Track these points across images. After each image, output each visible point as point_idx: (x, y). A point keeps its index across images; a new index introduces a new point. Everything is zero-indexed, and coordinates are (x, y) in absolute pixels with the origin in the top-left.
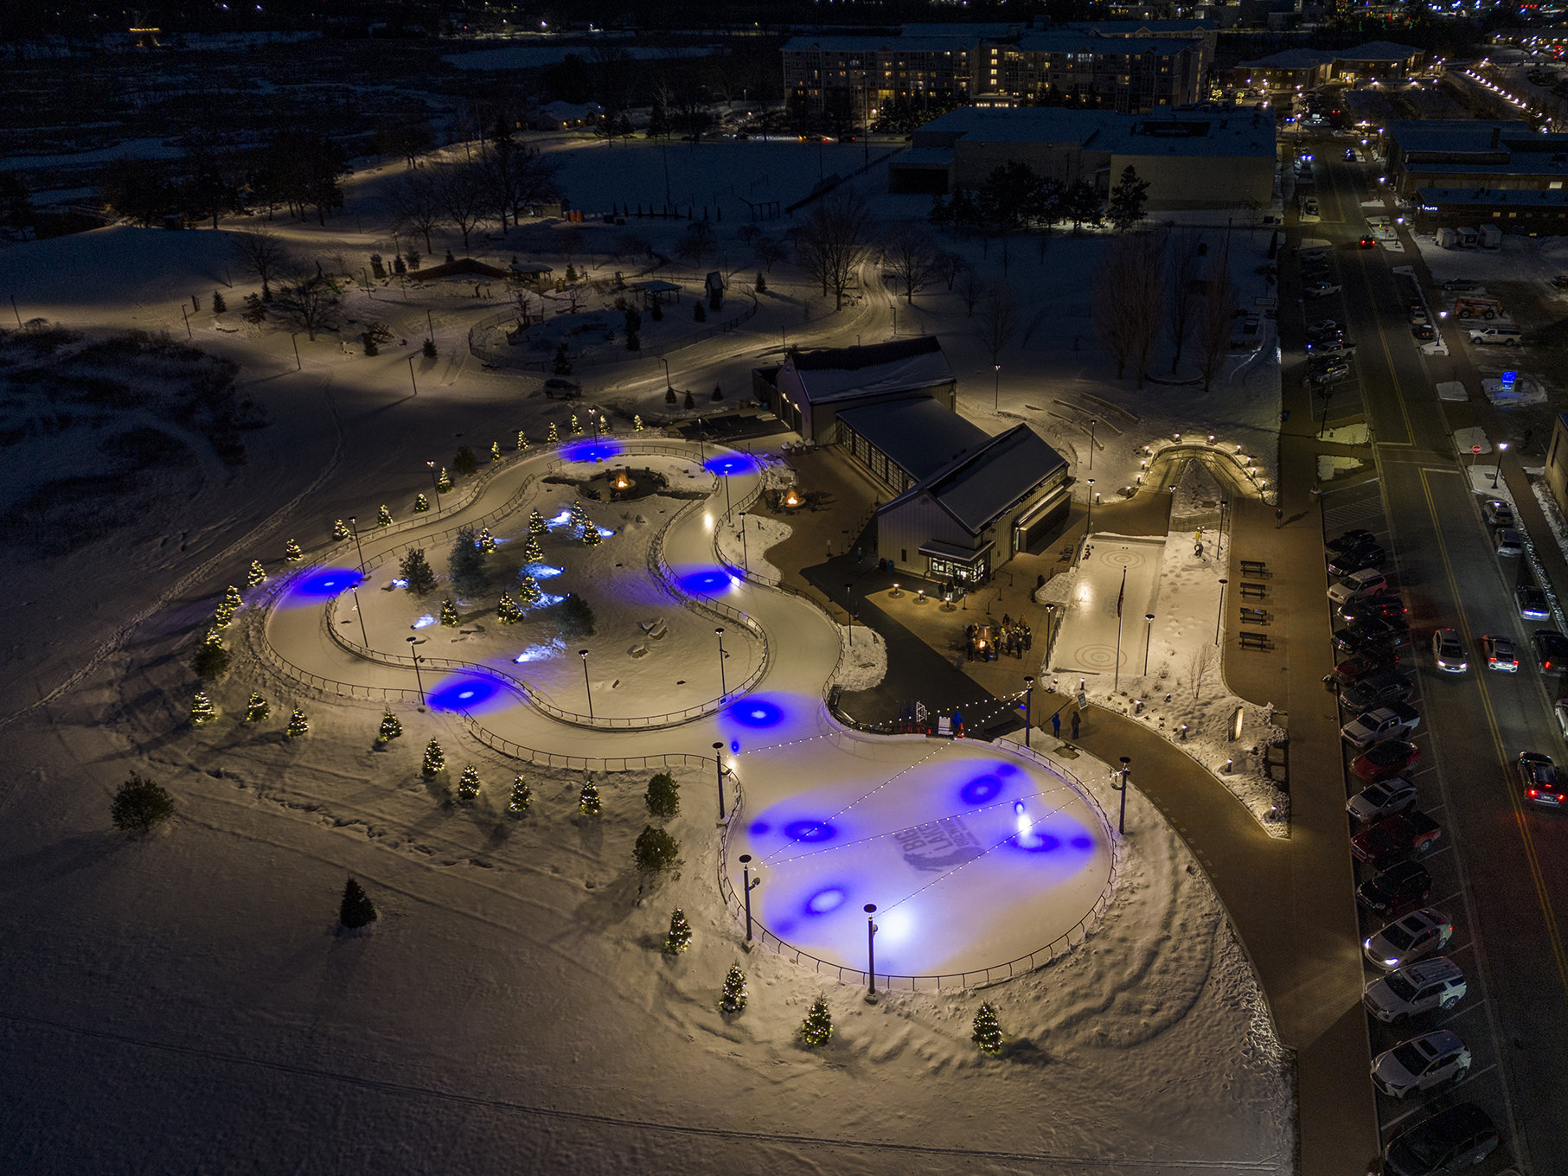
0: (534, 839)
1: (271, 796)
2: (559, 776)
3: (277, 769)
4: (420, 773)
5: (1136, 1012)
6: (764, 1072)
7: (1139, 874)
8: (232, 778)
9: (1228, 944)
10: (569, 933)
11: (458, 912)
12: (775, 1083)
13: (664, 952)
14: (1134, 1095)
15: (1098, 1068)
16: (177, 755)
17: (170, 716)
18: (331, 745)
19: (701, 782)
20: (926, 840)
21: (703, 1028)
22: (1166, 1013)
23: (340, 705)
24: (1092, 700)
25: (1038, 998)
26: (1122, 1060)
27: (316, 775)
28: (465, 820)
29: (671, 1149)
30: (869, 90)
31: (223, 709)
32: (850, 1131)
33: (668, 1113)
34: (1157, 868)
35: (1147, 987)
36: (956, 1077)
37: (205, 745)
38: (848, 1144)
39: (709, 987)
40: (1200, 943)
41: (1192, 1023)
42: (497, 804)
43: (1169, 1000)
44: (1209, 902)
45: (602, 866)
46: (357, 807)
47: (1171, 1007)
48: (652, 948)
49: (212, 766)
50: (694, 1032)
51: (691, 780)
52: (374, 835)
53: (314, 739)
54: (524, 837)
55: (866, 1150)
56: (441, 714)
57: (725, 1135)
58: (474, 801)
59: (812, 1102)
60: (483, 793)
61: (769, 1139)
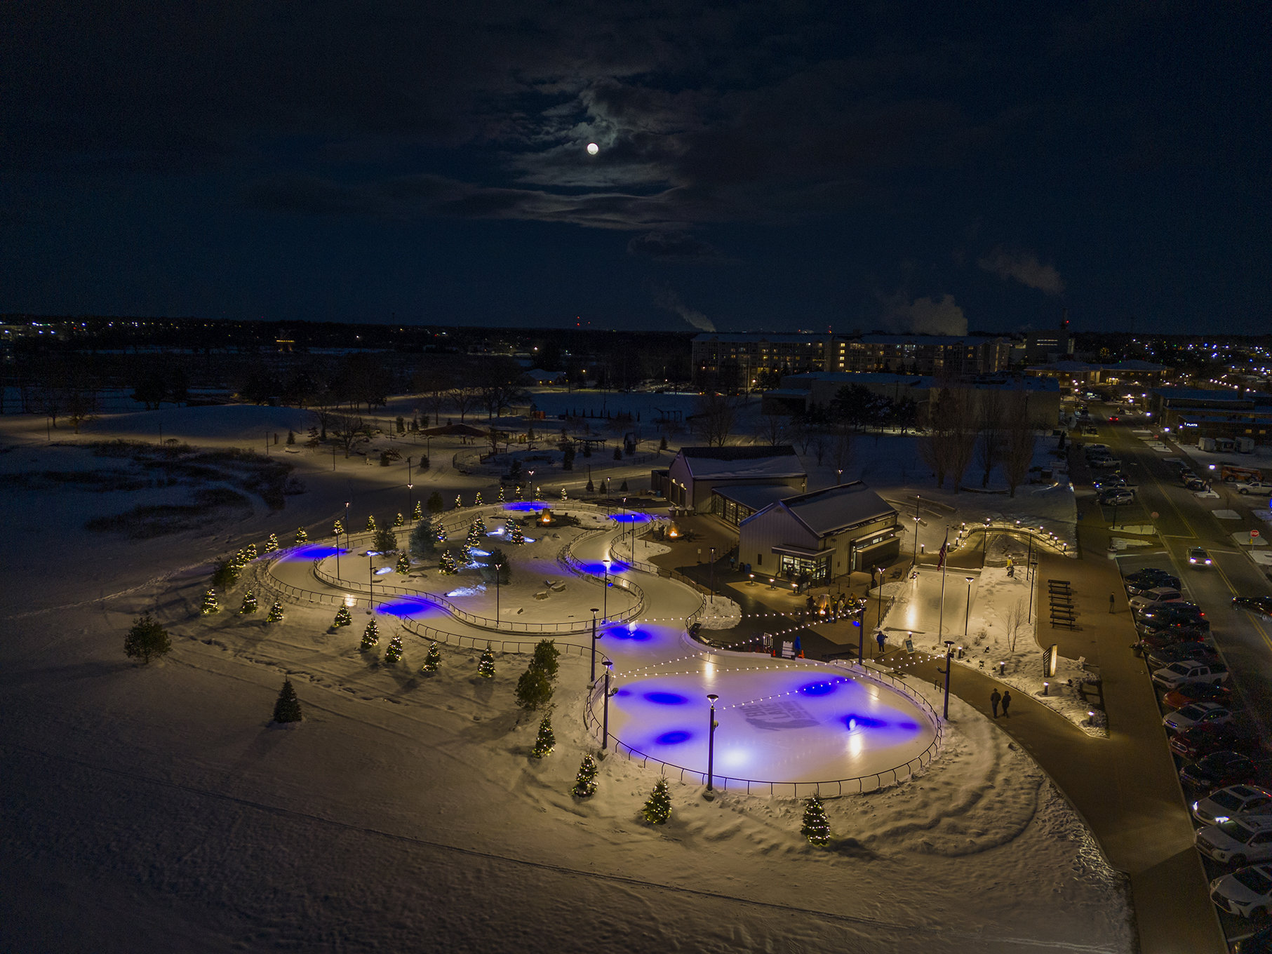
0: (437, 689)
1: (244, 655)
2: (465, 653)
3: (252, 641)
4: (359, 646)
5: (962, 833)
6: (606, 836)
7: (962, 746)
8: (219, 645)
9: (1052, 797)
10: (453, 741)
11: (367, 723)
12: (615, 844)
13: (530, 756)
14: (960, 889)
15: (924, 868)
16: (183, 630)
17: (187, 611)
18: (297, 630)
19: (578, 664)
20: (766, 712)
21: (555, 805)
22: (992, 836)
23: (310, 608)
24: (919, 649)
25: (865, 813)
26: (948, 864)
27: (280, 646)
28: (385, 675)
29: (513, 874)
30: (752, 367)
31: (225, 607)
32: (679, 882)
33: (515, 852)
34: (980, 743)
35: (972, 817)
36: (783, 858)
37: (205, 626)
38: (677, 890)
39: (565, 780)
40: (1024, 794)
41: (1019, 846)
42: (414, 668)
43: (994, 828)
44: (1030, 767)
45: (488, 708)
46: (306, 665)
47: (997, 833)
48: (520, 753)
49: (207, 638)
50: (547, 807)
51: (570, 663)
52: (314, 680)
53: (285, 625)
54: (430, 688)
55: (693, 895)
56: (384, 616)
57: (563, 871)
58: (396, 664)
59: (647, 860)
60: (404, 660)
61: (604, 878)
